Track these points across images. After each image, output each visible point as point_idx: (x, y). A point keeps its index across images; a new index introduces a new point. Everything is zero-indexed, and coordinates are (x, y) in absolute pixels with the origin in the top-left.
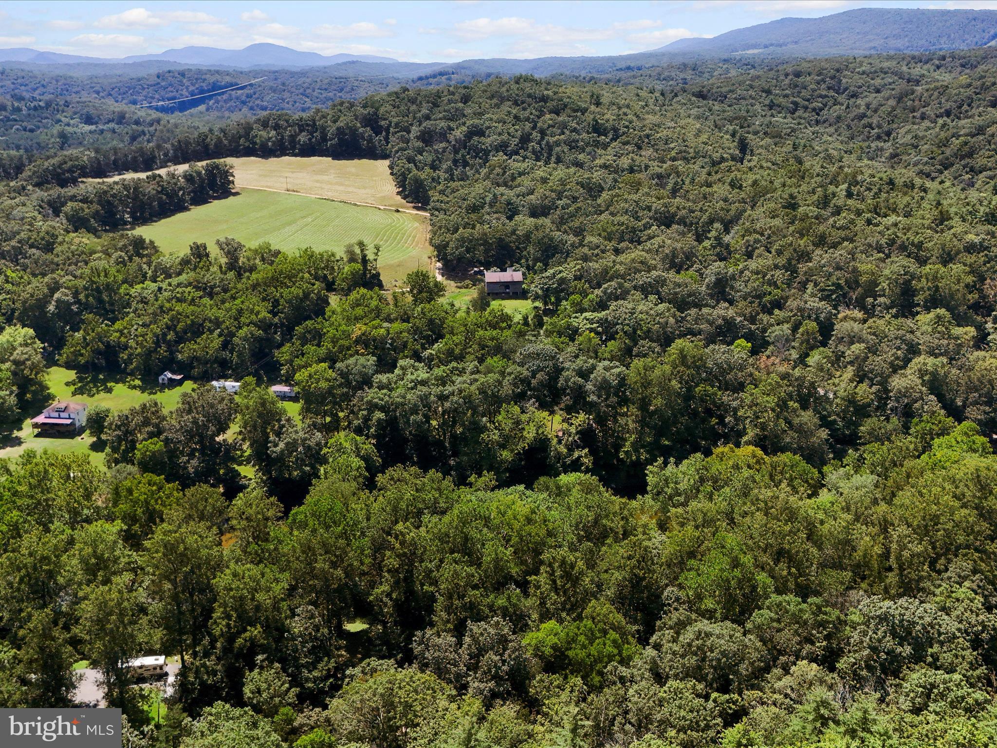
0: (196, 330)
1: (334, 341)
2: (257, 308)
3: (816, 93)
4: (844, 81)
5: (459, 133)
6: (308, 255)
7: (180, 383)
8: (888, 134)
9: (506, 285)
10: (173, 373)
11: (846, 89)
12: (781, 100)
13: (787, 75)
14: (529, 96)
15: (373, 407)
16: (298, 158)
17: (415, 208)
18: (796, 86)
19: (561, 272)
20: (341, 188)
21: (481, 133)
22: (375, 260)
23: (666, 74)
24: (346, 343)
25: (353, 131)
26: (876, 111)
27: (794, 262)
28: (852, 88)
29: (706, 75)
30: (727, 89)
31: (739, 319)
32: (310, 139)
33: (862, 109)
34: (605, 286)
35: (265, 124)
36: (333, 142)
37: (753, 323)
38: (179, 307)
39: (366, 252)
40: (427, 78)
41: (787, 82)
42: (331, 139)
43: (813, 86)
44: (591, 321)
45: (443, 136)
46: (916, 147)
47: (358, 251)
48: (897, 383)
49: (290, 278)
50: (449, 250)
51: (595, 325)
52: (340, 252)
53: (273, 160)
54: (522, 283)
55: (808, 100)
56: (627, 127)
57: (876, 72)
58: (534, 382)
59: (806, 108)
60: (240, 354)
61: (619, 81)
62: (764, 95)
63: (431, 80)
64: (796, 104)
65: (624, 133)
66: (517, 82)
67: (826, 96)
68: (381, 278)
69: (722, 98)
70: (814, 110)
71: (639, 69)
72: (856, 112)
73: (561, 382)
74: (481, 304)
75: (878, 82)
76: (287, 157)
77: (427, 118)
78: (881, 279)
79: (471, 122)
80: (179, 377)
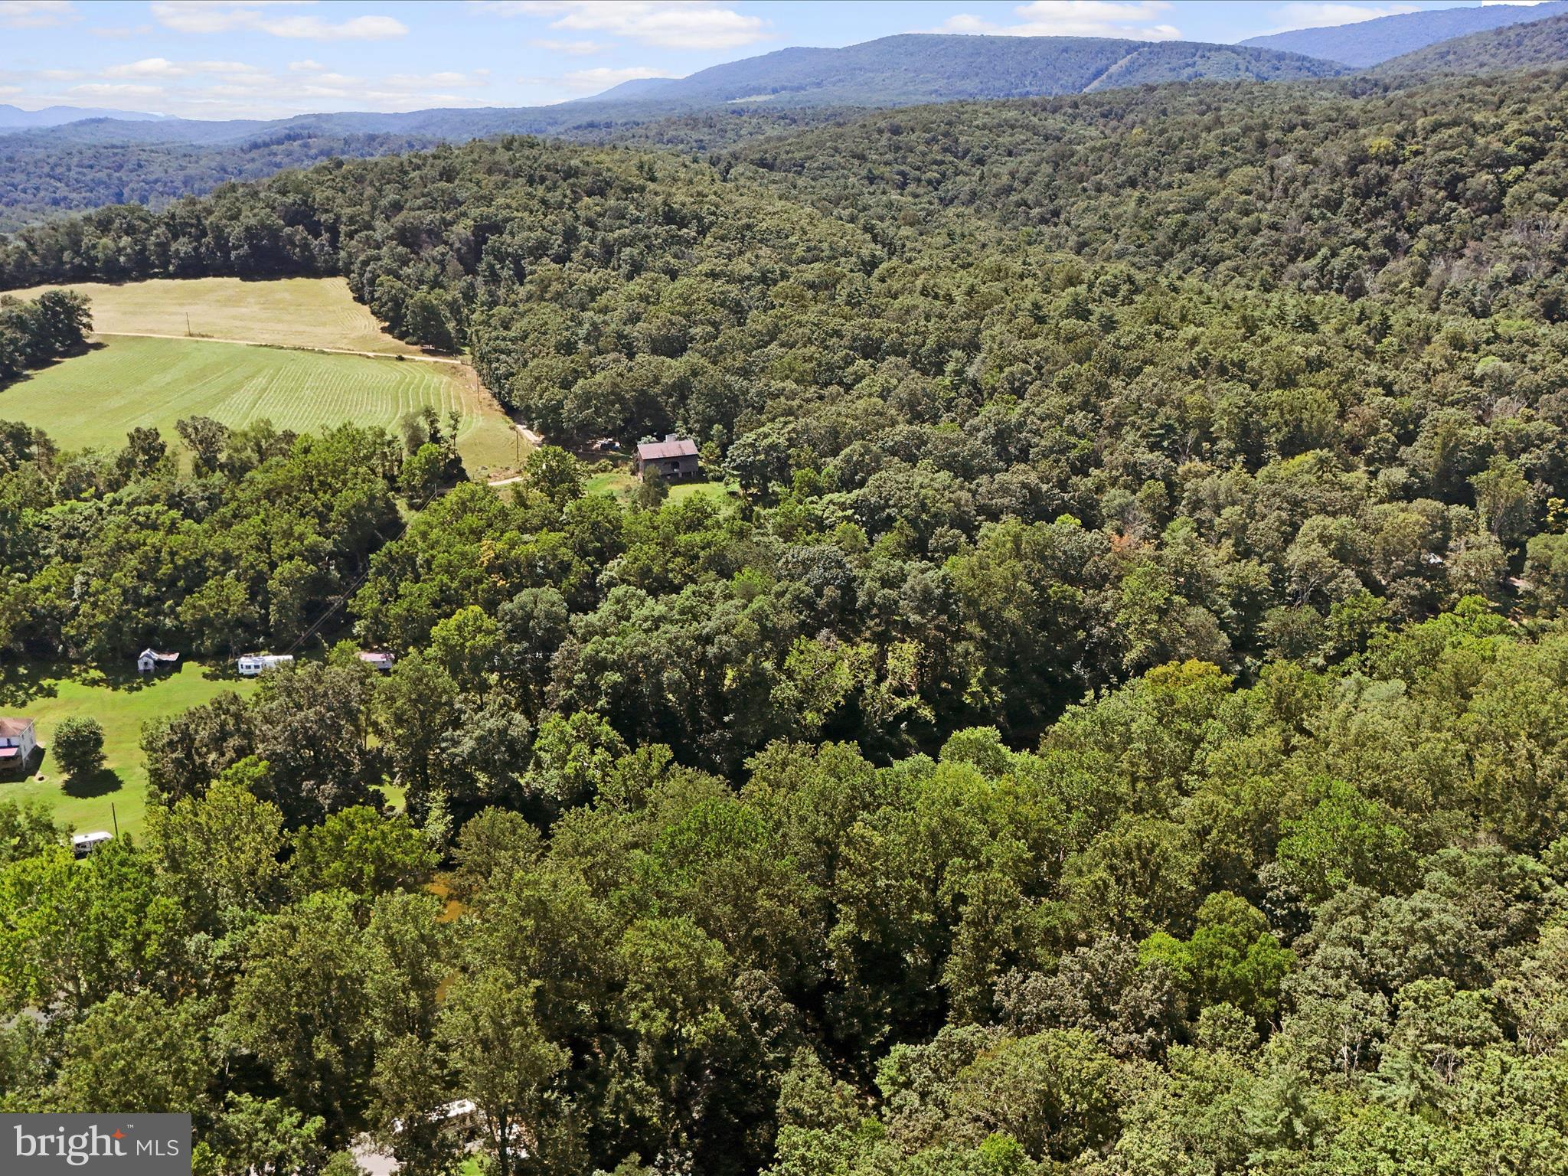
0: (192, 575)
1: (450, 569)
2: (298, 530)
3: (929, 158)
4: (962, 139)
5: (462, 230)
6: (348, 435)
7: (176, 667)
8: (1056, 213)
9: (674, 462)
10: (160, 651)
11: (966, 152)
12: (882, 169)
13: (880, 132)
14: (548, 168)
15: (598, 666)
16: (178, 282)
17: (424, 351)
18: (898, 149)
19: (766, 436)
20: (280, 327)
21: (497, 228)
22: (454, 437)
23: (671, 133)
24: (474, 573)
25: (274, 233)
26: (1026, 182)
27: (1093, 399)
28: (976, 150)
29: (730, 135)
30: (802, 154)
31: (1045, 487)
32: (195, 249)
33: (1005, 179)
34: (847, 450)
35: (104, 225)
36: (241, 252)
37: (1064, 490)
38: (155, 538)
39: (439, 425)
40: (266, 145)
41: (884, 142)
42: (236, 248)
43: (922, 148)
44: (843, 507)
45: (435, 235)
46: (1110, 231)
47: (423, 423)
48: (1295, 556)
49: (335, 474)
50: (564, 413)
51: (850, 512)
52: (395, 430)
53: (129, 286)
54: (695, 457)
55: (918, 169)
56: (714, 214)
57: (1000, 125)
58: (821, 603)
59: (919, 180)
60: (282, 608)
61: (602, 144)
62: (856, 162)
63: (274, 148)
64: (902, 174)
65: (712, 224)
66: (508, 147)
67: (942, 162)
68: (464, 465)
69: (800, 167)
70: (929, 182)
71: (608, 125)
72: (994, 185)
73: (862, 598)
74: (655, 492)
75: (1005, 140)
76: (156, 281)
77: (397, 207)
78: (1216, 416)
79: (474, 212)
80: (174, 657)
